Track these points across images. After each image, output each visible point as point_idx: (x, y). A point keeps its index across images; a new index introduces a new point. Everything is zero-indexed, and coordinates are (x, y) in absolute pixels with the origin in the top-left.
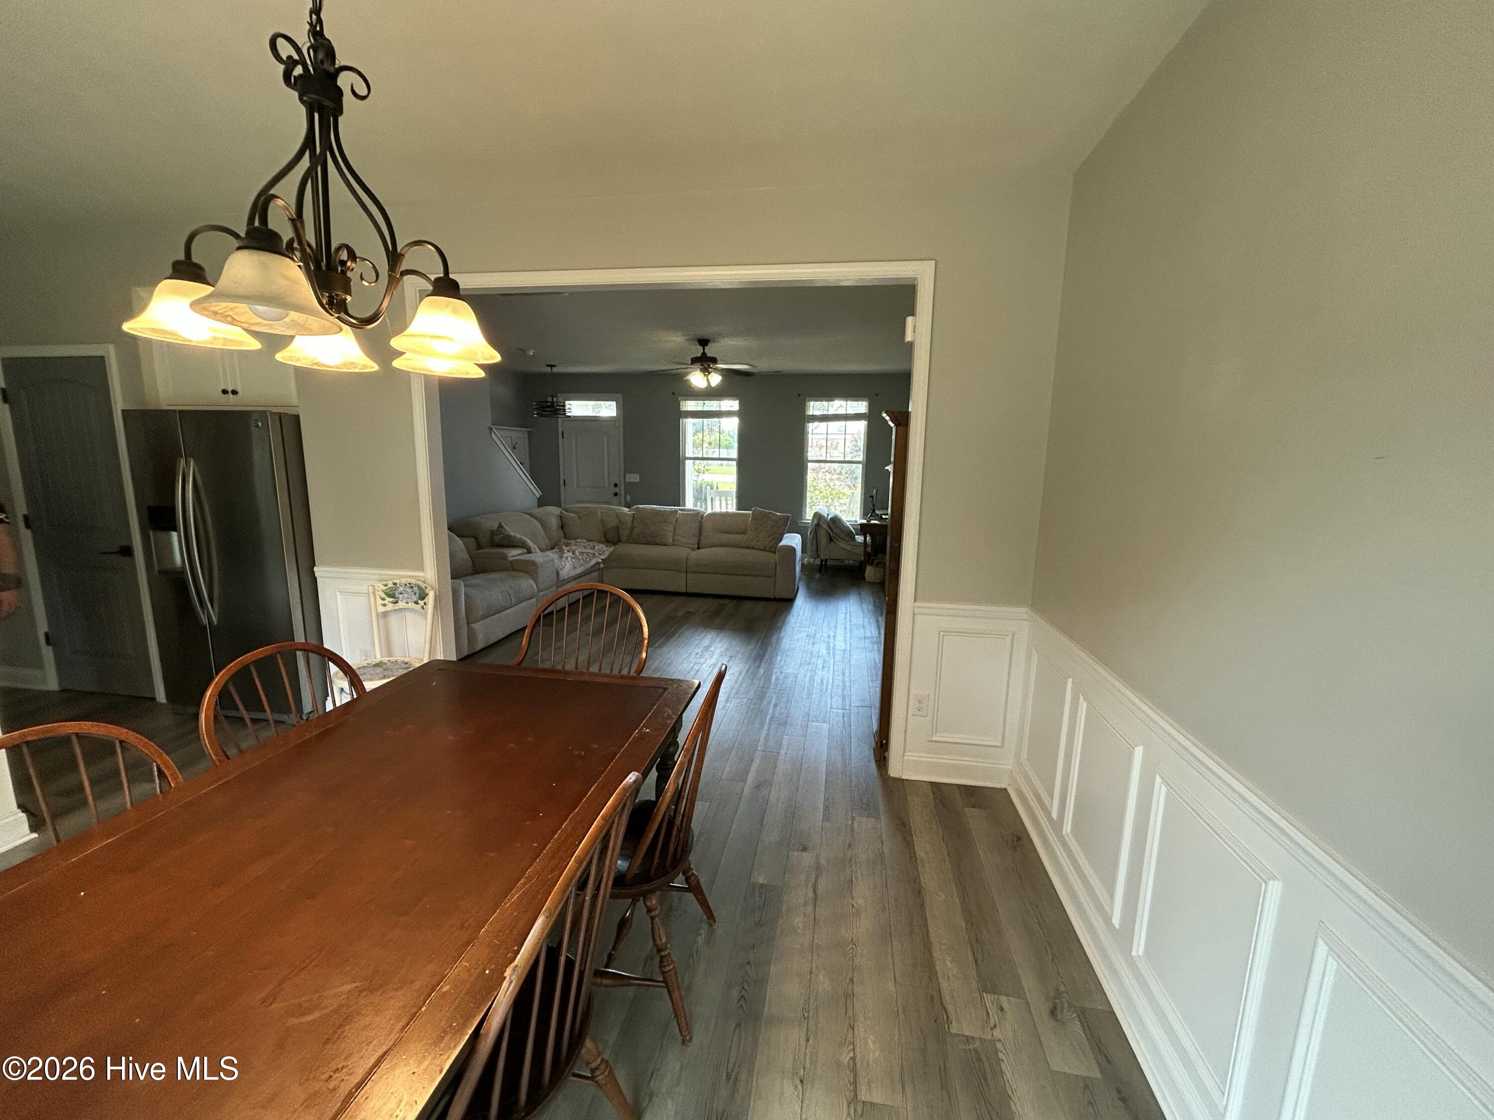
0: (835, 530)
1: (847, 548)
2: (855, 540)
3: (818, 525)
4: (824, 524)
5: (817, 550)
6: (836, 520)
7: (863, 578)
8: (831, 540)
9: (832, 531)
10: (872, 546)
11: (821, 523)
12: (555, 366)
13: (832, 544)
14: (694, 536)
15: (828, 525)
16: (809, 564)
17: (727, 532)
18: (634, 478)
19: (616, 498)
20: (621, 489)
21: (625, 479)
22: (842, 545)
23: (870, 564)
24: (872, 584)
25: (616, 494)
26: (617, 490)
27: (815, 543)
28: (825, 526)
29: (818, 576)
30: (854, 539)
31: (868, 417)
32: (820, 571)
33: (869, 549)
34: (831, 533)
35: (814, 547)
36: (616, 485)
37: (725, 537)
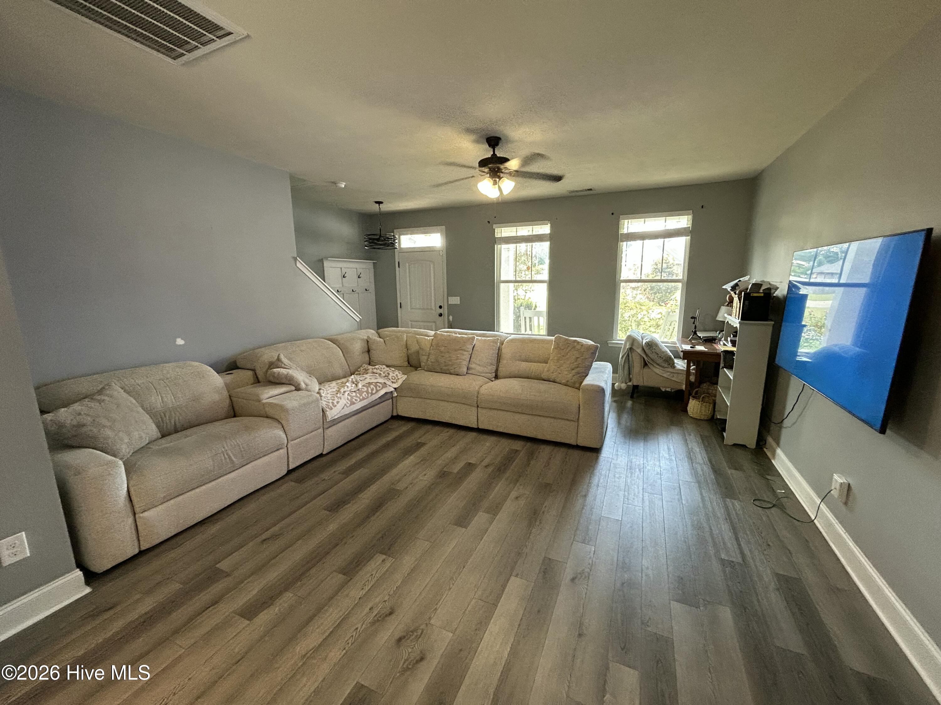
0: (650, 355)
1: (665, 375)
2: (674, 367)
3: (631, 349)
4: (638, 348)
5: (629, 374)
6: (652, 345)
7: (686, 411)
8: (645, 364)
9: (647, 355)
10: (696, 374)
11: (634, 348)
12: (382, 203)
13: (646, 370)
14: (491, 364)
15: (643, 349)
16: (621, 390)
17: (526, 361)
18: (455, 300)
19: (440, 317)
20: (445, 311)
21: (448, 301)
22: (658, 371)
23: (694, 397)
24: (697, 421)
25: (441, 315)
26: (441, 311)
27: (627, 367)
28: (639, 351)
29: (629, 403)
30: (672, 365)
31: (691, 232)
32: (632, 397)
33: (692, 378)
34: (646, 358)
35: (626, 372)
36: (440, 307)
37: (524, 366)
